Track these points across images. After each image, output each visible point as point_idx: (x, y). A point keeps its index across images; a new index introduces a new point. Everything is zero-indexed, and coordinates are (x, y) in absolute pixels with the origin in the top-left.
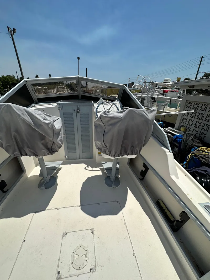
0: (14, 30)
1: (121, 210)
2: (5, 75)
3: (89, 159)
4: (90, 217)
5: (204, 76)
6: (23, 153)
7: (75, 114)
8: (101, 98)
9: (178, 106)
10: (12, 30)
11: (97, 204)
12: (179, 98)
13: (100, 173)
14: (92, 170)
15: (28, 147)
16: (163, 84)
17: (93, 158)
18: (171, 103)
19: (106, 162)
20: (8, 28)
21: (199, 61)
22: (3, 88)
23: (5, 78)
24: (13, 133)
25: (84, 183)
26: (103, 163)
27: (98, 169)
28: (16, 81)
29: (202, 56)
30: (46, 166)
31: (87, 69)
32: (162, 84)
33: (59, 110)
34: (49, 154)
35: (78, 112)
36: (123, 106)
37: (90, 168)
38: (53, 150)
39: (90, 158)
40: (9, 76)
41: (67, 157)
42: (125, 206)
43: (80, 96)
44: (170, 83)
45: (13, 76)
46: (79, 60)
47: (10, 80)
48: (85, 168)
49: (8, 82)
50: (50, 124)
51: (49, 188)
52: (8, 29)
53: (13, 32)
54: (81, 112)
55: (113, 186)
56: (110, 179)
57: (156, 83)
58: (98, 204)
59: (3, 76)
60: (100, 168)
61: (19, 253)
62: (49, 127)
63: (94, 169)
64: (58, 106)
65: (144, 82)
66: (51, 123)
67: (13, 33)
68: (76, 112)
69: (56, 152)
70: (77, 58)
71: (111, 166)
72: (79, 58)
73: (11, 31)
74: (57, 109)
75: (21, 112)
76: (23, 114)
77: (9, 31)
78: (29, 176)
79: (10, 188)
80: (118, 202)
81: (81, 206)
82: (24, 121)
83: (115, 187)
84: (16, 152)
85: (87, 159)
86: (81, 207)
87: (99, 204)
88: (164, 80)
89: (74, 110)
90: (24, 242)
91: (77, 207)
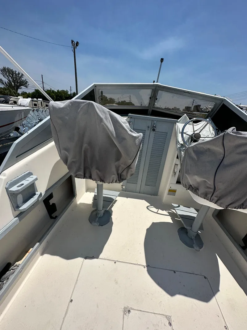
1: (214, 295)
2: (60, 90)
3: (151, 195)
4: (164, 293)
6: (87, 175)
7: (148, 132)
8: (185, 115)
10: (76, 43)
11: (171, 270)
13: (169, 220)
14: (157, 213)
15: (97, 168)
17: (157, 195)
19: (179, 206)
20: (72, 41)
23: (60, 93)
24: (85, 145)
25: (147, 230)
26: (175, 206)
27: (165, 212)
30: (104, 195)
34: (118, 181)
35: (154, 130)
36: (217, 128)
37: (155, 210)
38: (122, 178)
39: (154, 195)
41: (124, 187)
42: (220, 289)
43: (150, 111)
45: (67, 91)
48: (147, 207)
50: (138, 139)
51: (102, 226)
52: (72, 43)
53: (76, 45)
54: (156, 130)
55: (195, 247)
56: (187, 233)
58: (173, 271)
59: (58, 91)
60: (169, 213)
61: (64, 319)
62: (135, 143)
63: (160, 211)
64: (129, 119)
66: (140, 137)
67: (76, 47)
68: (150, 129)
69: (124, 180)
71: (195, 215)
73: (74, 44)
75: (104, 115)
76: (106, 118)
77: (72, 44)
78: (78, 203)
79: (59, 215)
80: (205, 278)
81: (147, 266)
82: (105, 129)
83: (198, 248)
84: (79, 171)
85: (150, 195)
86: (147, 268)
87: (175, 272)
89: (149, 127)
90: (71, 302)
91: (141, 266)
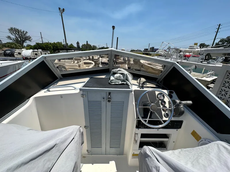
0: (63, 9)
2: (56, 42)
3: (117, 155)
5: (220, 41)
7: (104, 103)
9: (203, 71)
12: (202, 63)
16: (189, 50)
17: (123, 155)
18: (196, 68)
20: (59, 9)
21: (217, 28)
22: (53, 51)
23: (55, 44)
28: (63, 46)
29: (220, 25)
31: (118, 38)
32: (187, 50)
33: (82, 98)
35: (109, 101)
39: (120, 155)
40: (58, 42)
41: (89, 152)
43: (111, 70)
44: (195, 49)
45: (61, 42)
46: (113, 29)
47: (58, 45)
49: (57, 47)
53: (62, 11)
54: (112, 100)
57: (181, 49)
64: (82, 92)
65: (168, 48)
68: (105, 100)
70: (112, 27)
72: (113, 27)
73: (61, 10)
74: (81, 96)
88: (190, 47)
89: (104, 98)
